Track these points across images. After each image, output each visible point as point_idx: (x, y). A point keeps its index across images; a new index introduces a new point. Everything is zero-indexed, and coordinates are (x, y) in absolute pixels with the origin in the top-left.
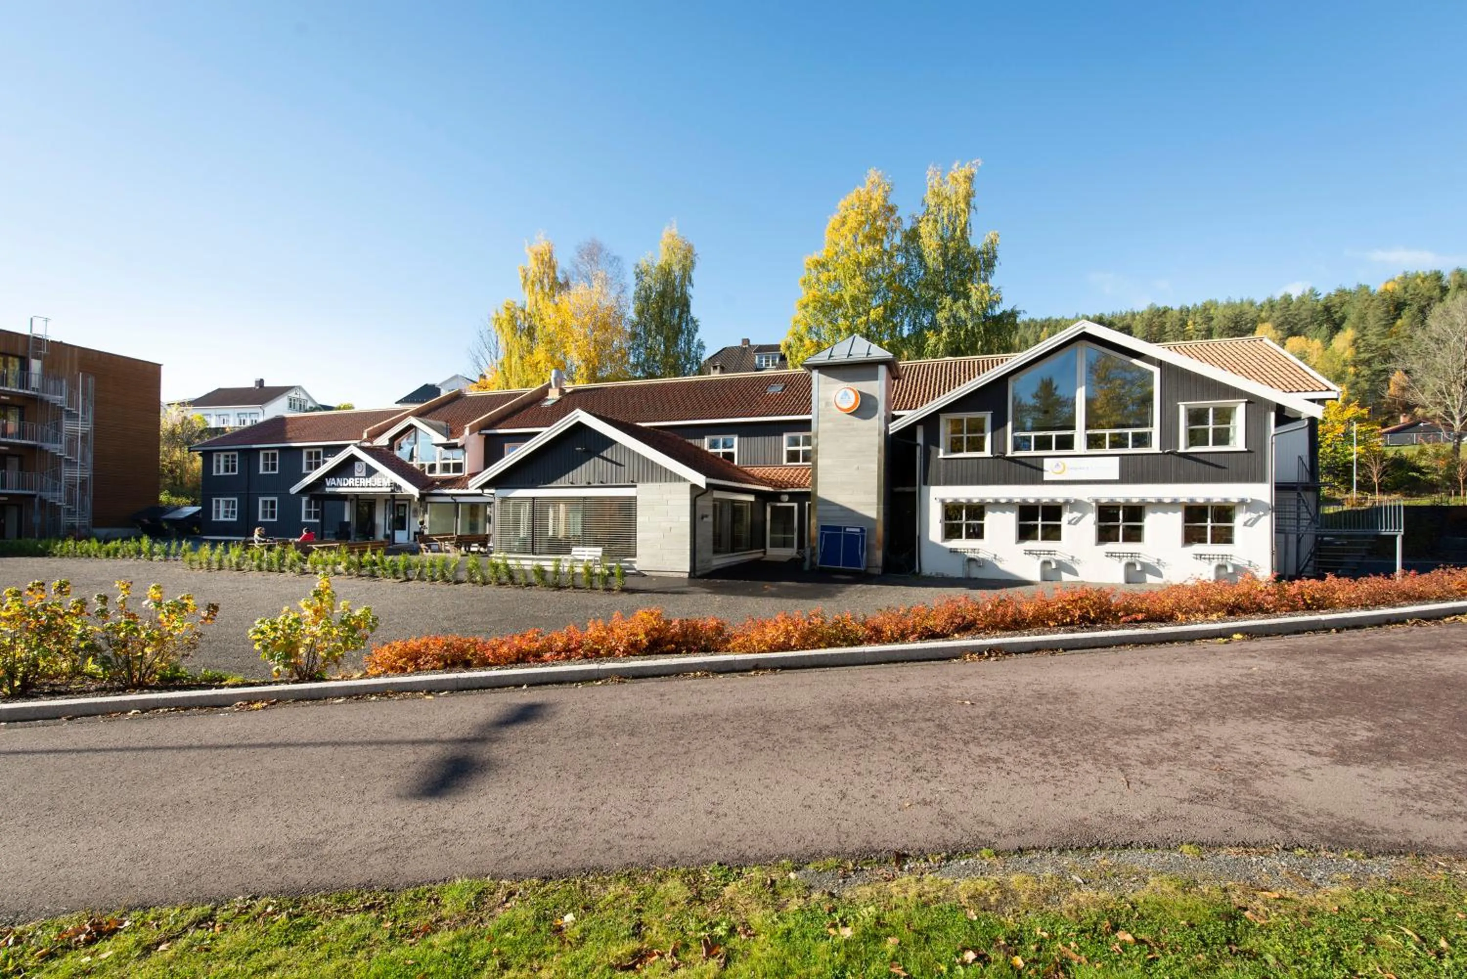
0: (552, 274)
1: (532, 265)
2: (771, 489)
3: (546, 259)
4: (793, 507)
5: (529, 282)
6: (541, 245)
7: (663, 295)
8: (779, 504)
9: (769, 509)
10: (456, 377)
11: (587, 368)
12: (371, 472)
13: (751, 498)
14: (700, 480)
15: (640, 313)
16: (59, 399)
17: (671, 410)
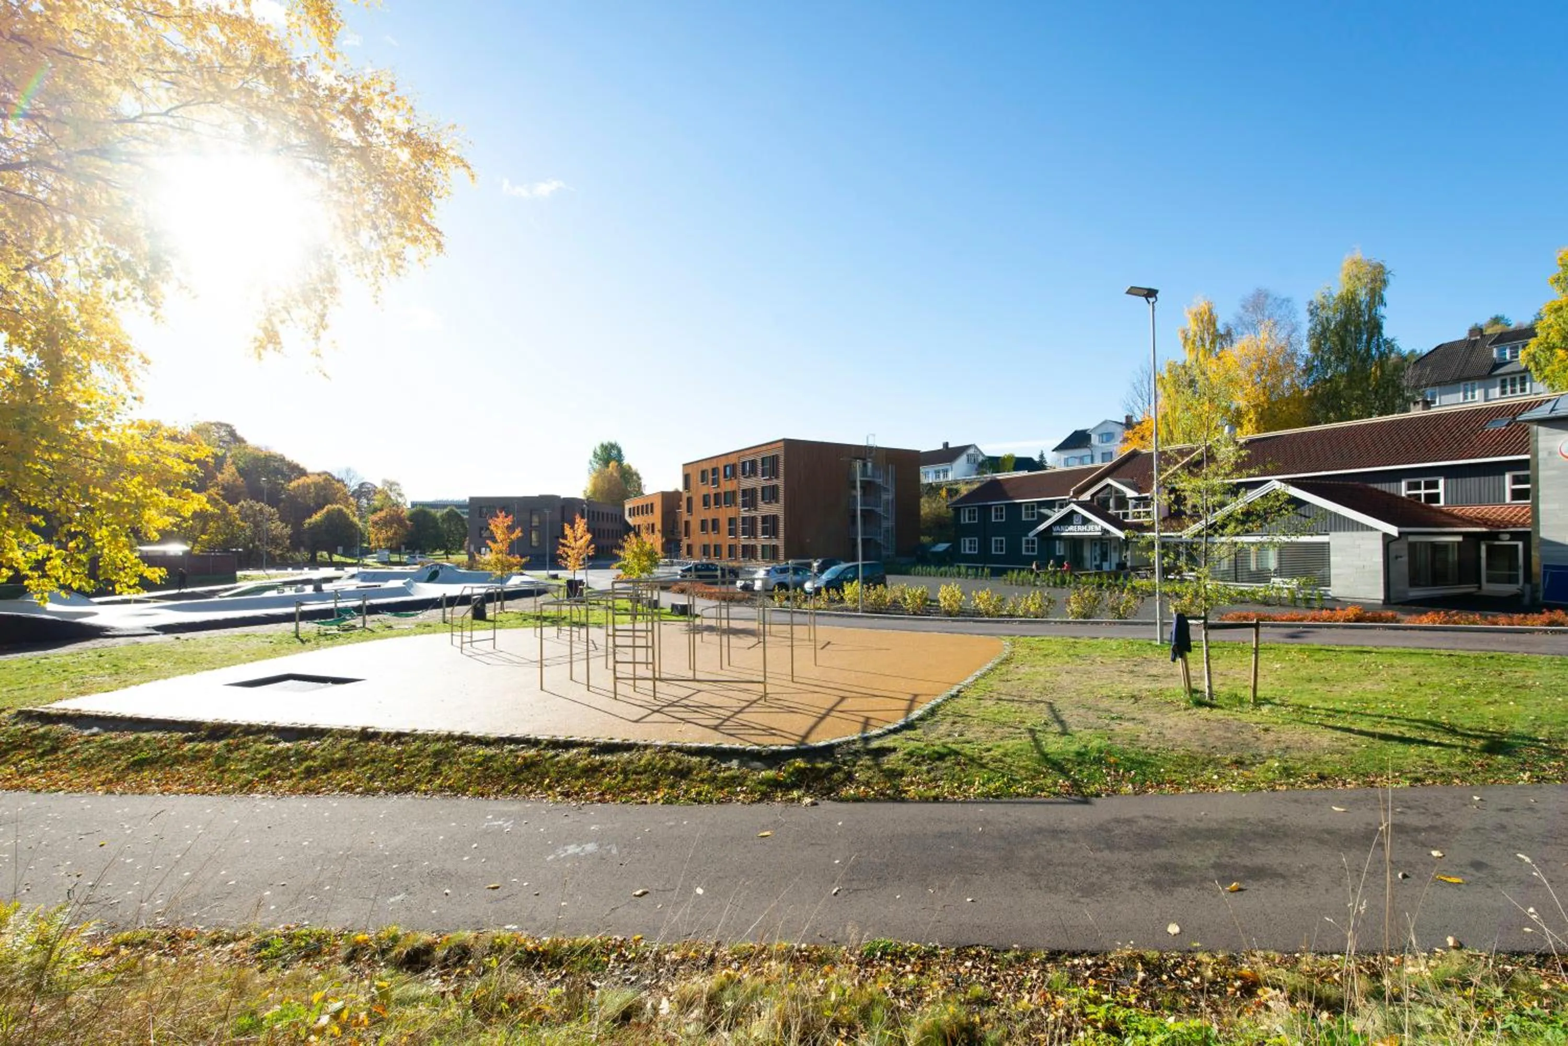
0: (1212, 330)
1: (1192, 327)
2: (1484, 530)
3: (1206, 318)
4: (1517, 546)
5: (1190, 342)
6: (1200, 304)
7: (1344, 325)
8: (1497, 543)
9: (1483, 548)
10: (1105, 422)
11: (1256, 412)
12: (1086, 521)
13: (1460, 539)
14: (1393, 530)
15: (1315, 349)
16: (879, 481)
17: (1360, 456)
